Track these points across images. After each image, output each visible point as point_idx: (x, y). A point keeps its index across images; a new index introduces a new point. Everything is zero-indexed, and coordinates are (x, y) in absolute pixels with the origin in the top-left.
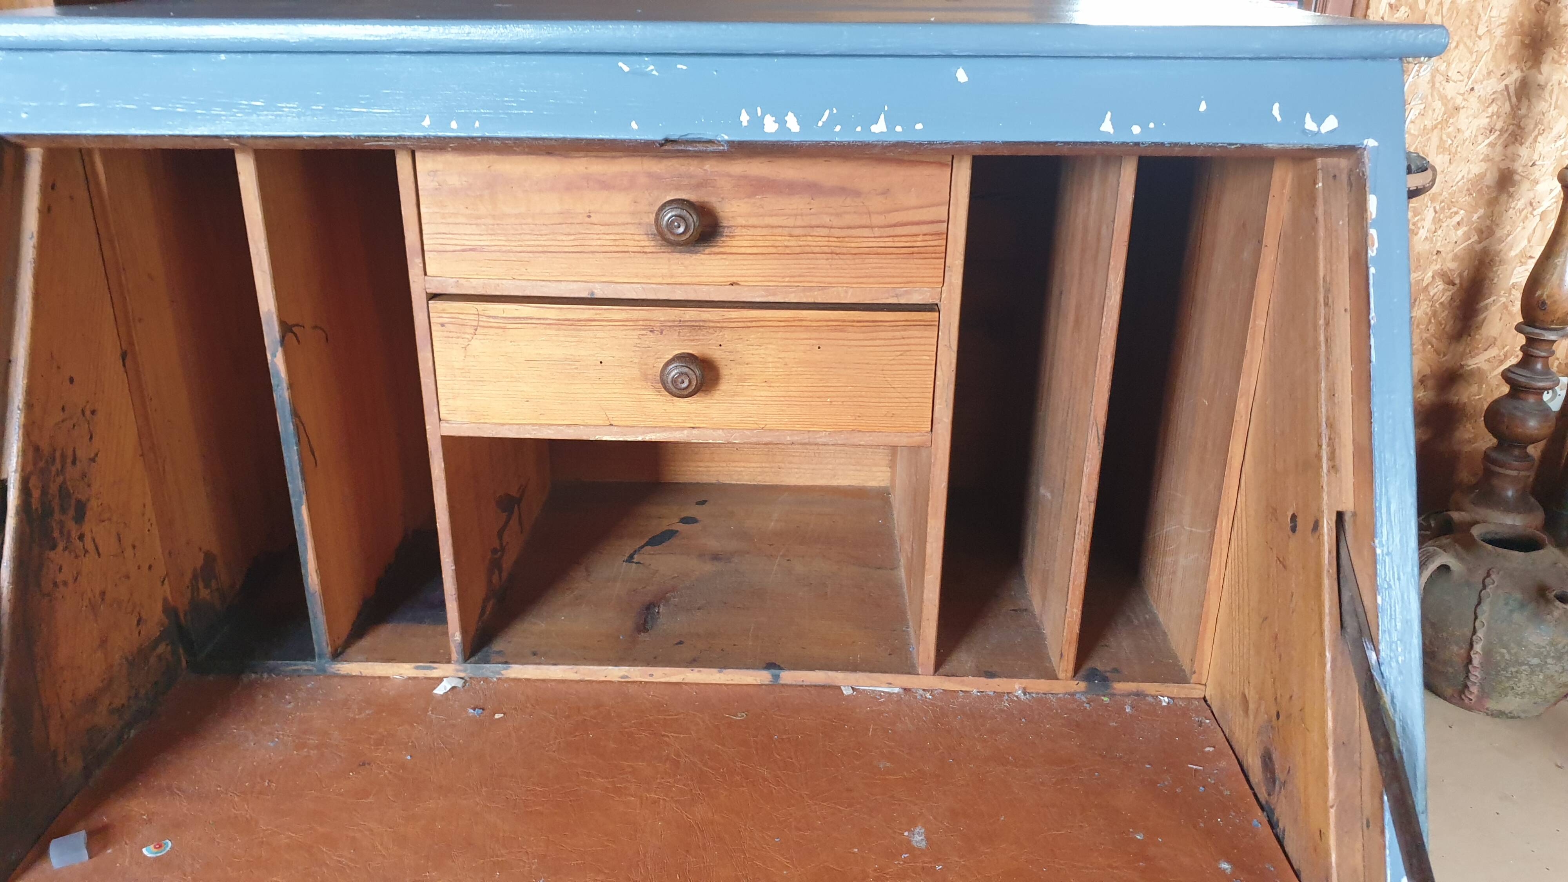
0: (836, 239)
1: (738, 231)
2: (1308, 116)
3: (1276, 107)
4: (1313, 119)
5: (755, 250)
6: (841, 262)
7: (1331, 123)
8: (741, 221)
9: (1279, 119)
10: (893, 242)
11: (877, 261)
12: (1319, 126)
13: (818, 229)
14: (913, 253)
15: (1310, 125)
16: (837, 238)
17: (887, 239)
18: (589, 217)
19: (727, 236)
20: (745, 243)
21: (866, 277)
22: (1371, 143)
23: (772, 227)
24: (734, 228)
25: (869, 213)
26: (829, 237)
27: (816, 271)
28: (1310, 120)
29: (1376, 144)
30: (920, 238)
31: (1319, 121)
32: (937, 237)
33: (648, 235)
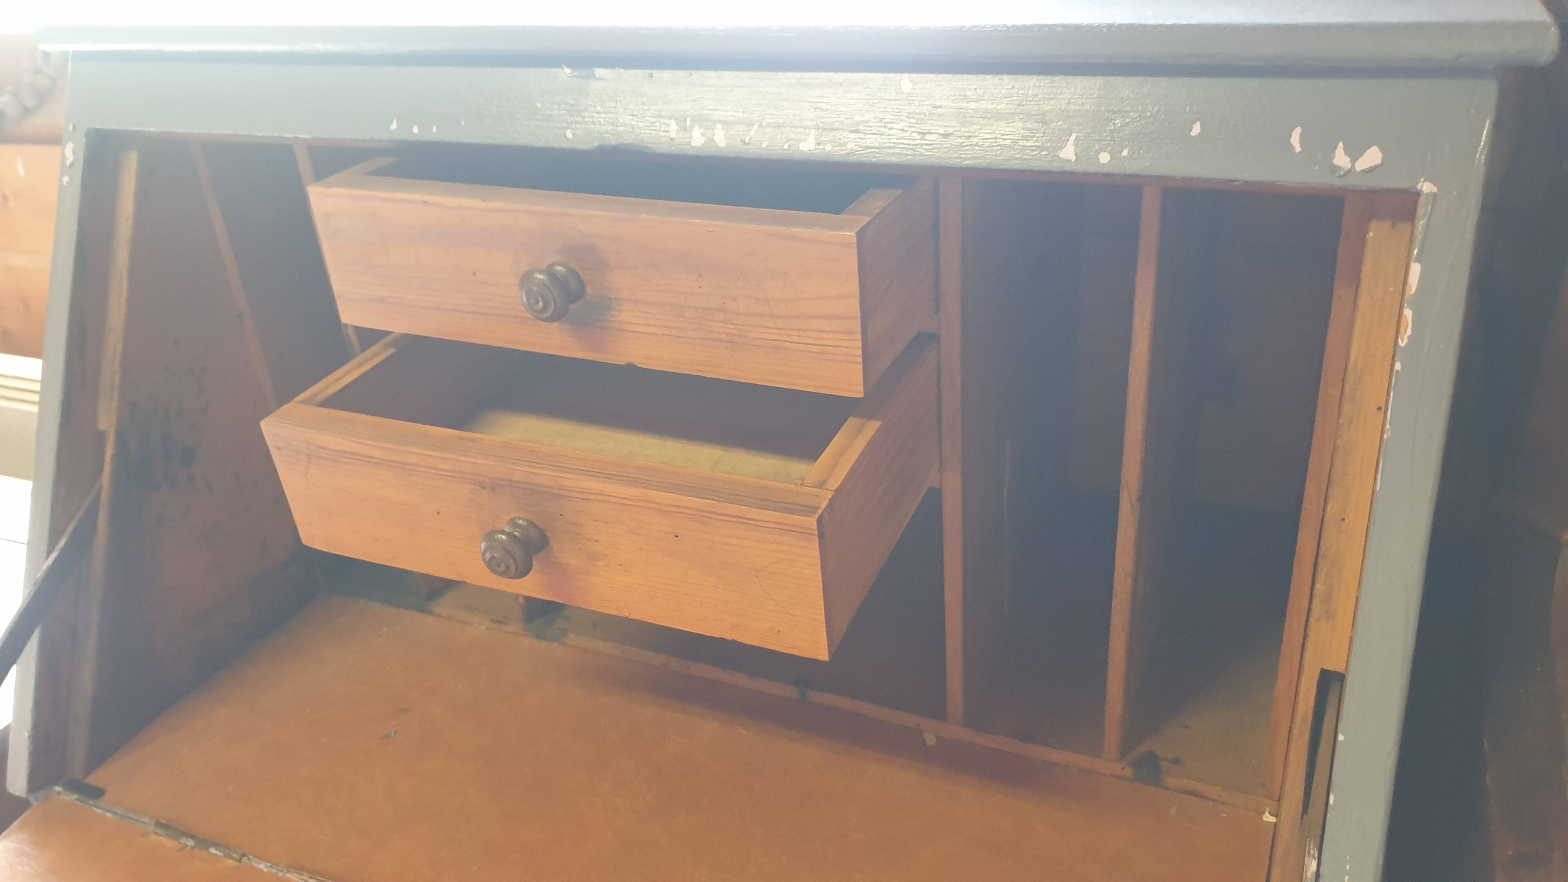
2: (1341, 145)
3: (1297, 133)
4: (1347, 152)
5: (647, 329)
7: (1372, 157)
8: (625, 294)
9: (1298, 149)
10: (800, 337)
12: (1354, 161)
15: (1341, 159)
19: (615, 310)
20: (637, 321)
22: (1427, 187)
23: (662, 304)
28: (1343, 152)
29: (1435, 189)
30: (830, 336)
31: (1354, 153)
32: (849, 337)
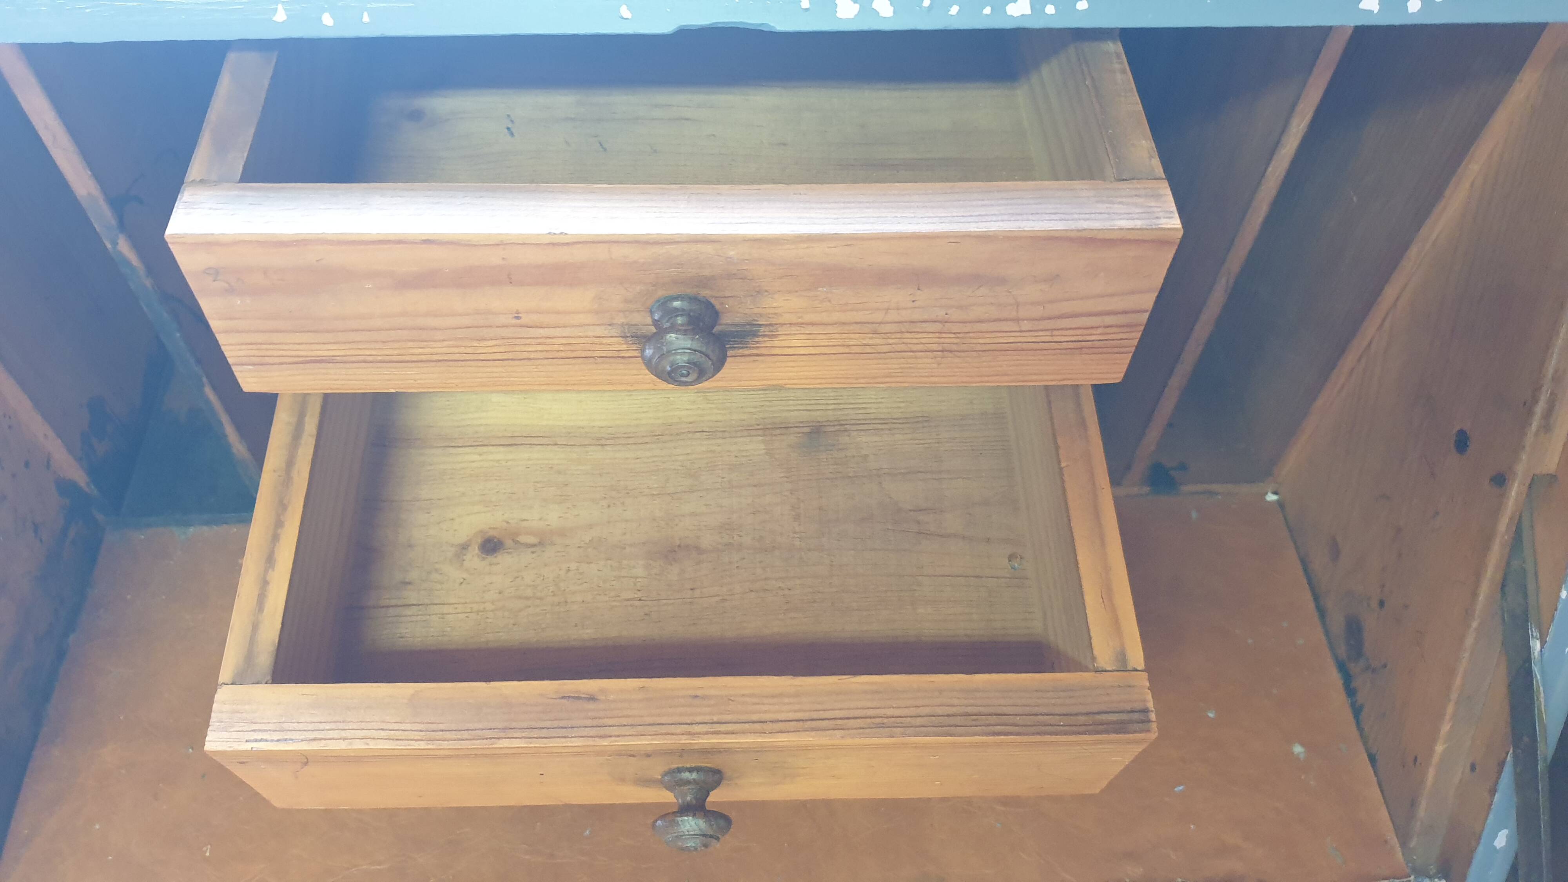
0: (953, 336)
1: (781, 331)
5: (812, 351)
6: (957, 360)
8: (787, 318)
10: (1052, 336)
11: (1019, 357)
13: (924, 325)
14: (1081, 348)
16: (954, 333)
17: (1041, 333)
18: (517, 318)
19: (765, 336)
20: (798, 343)
21: (997, 375)
23: (844, 324)
24: (777, 326)
25: (1018, 305)
26: (940, 333)
27: (912, 370)
30: (1099, 331)
32: (1128, 330)
33: (625, 337)
